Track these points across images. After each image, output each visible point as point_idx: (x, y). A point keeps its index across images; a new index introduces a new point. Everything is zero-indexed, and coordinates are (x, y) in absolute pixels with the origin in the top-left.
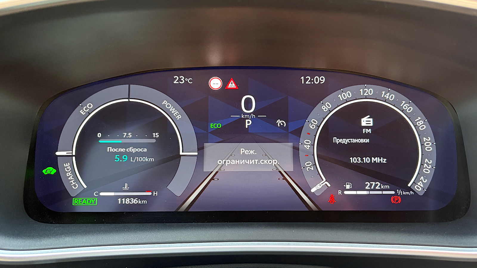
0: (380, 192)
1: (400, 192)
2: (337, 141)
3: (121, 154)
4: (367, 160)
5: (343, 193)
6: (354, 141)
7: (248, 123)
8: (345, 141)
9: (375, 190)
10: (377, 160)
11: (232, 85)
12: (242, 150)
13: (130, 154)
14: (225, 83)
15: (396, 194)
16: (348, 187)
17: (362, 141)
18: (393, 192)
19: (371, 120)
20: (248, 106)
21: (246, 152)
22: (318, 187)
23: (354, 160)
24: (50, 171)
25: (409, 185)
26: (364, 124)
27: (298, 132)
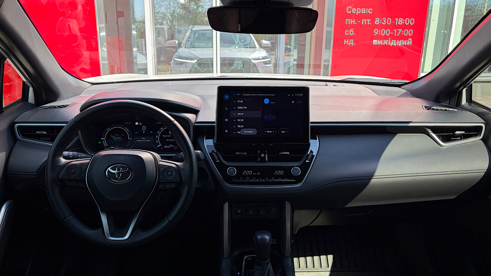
1: (177, 147)
3: (115, 139)
4: (170, 140)
6: (167, 136)
7: (144, 132)
8: (165, 136)
9: (171, 146)
10: (172, 140)
11: (140, 124)
12: (142, 138)
13: (117, 139)
14: (139, 123)
16: (165, 146)
17: (169, 136)
20: (144, 128)
21: (143, 138)
22: (159, 146)
23: (167, 140)
24: (100, 142)
26: (170, 132)
27: (155, 134)
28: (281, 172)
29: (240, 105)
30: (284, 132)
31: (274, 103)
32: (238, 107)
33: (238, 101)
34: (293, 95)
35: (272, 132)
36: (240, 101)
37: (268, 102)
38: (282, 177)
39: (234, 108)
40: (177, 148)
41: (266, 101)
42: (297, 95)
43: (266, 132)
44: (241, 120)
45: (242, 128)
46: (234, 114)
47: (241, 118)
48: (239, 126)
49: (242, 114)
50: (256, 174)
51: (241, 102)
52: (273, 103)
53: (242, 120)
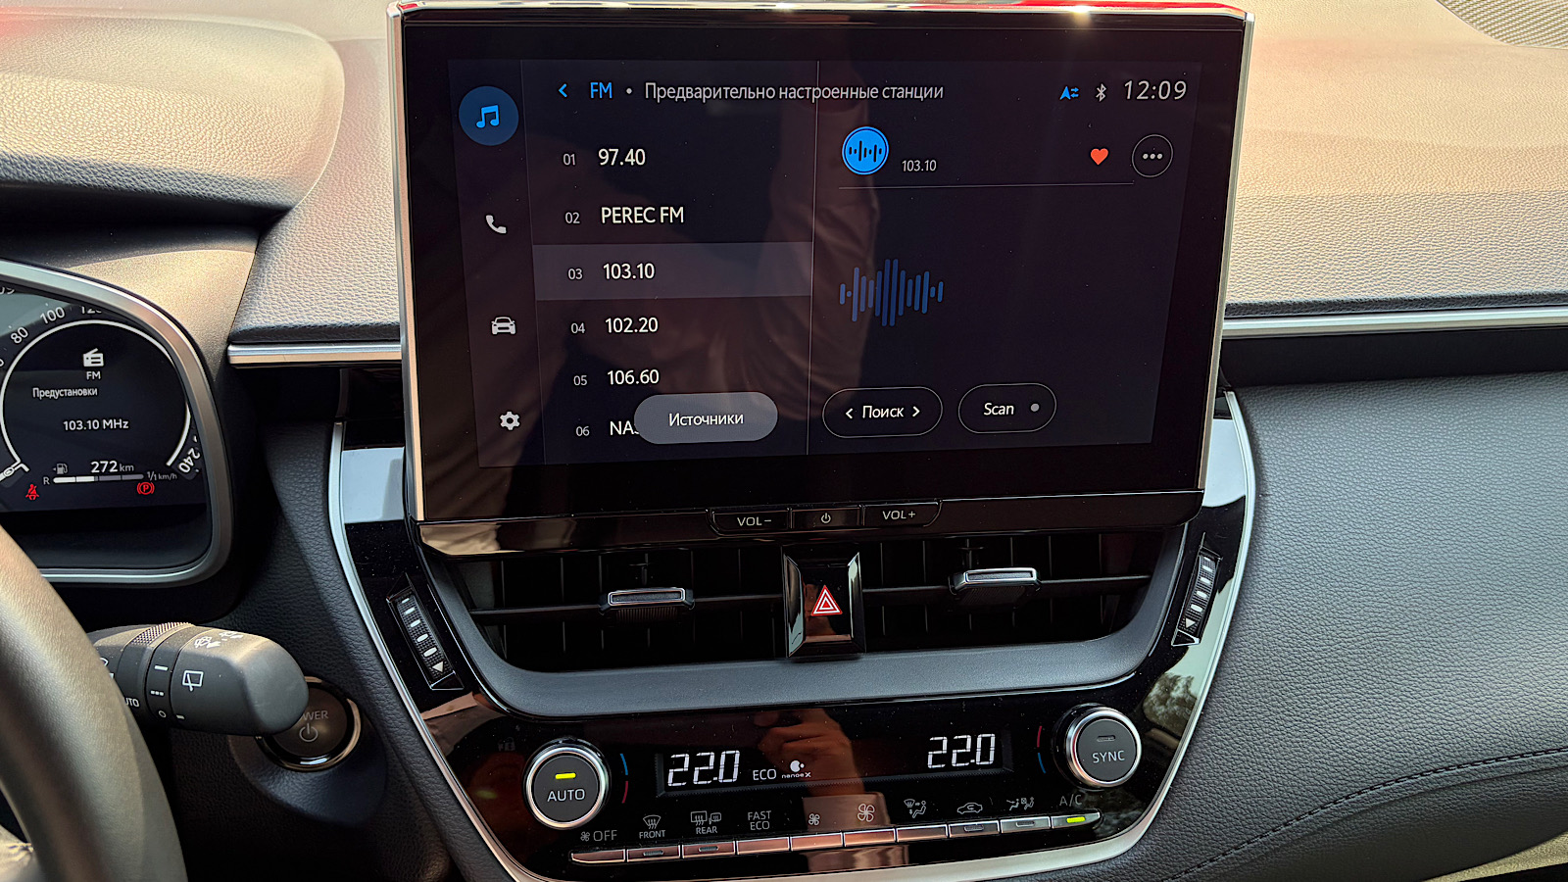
0: (118, 478)
1: (152, 475)
2: (41, 394)
4: (94, 424)
5: (51, 481)
6: (71, 393)
8: (54, 394)
9: (107, 473)
10: (112, 423)
15: (146, 479)
16: (60, 471)
17: (85, 392)
18: (141, 477)
19: (101, 355)
22: (9, 472)
23: (70, 425)
25: (169, 463)
26: (87, 363)
28: (980, 749)
29: (626, 185)
30: (1004, 410)
31: (931, 165)
32: (608, 213)
33: (605, 156)
34: (1102, 91)
35: (908, 412)
36: (622, 156)
37: (881, 158)
38: (994, 794)
39: (572, 218)
40: (156, 482)
41: (861, 153)
42: (1137, 90)
43: (857, 413)
44: (637, 325)
45: (649, 391)
46: (575, 274)
47: (635, 309)
48: (627, 377)
49: (646, 270)
50: (771, 774)
51: (631, 158)
52: (925, 172)
53: (650, 325)
